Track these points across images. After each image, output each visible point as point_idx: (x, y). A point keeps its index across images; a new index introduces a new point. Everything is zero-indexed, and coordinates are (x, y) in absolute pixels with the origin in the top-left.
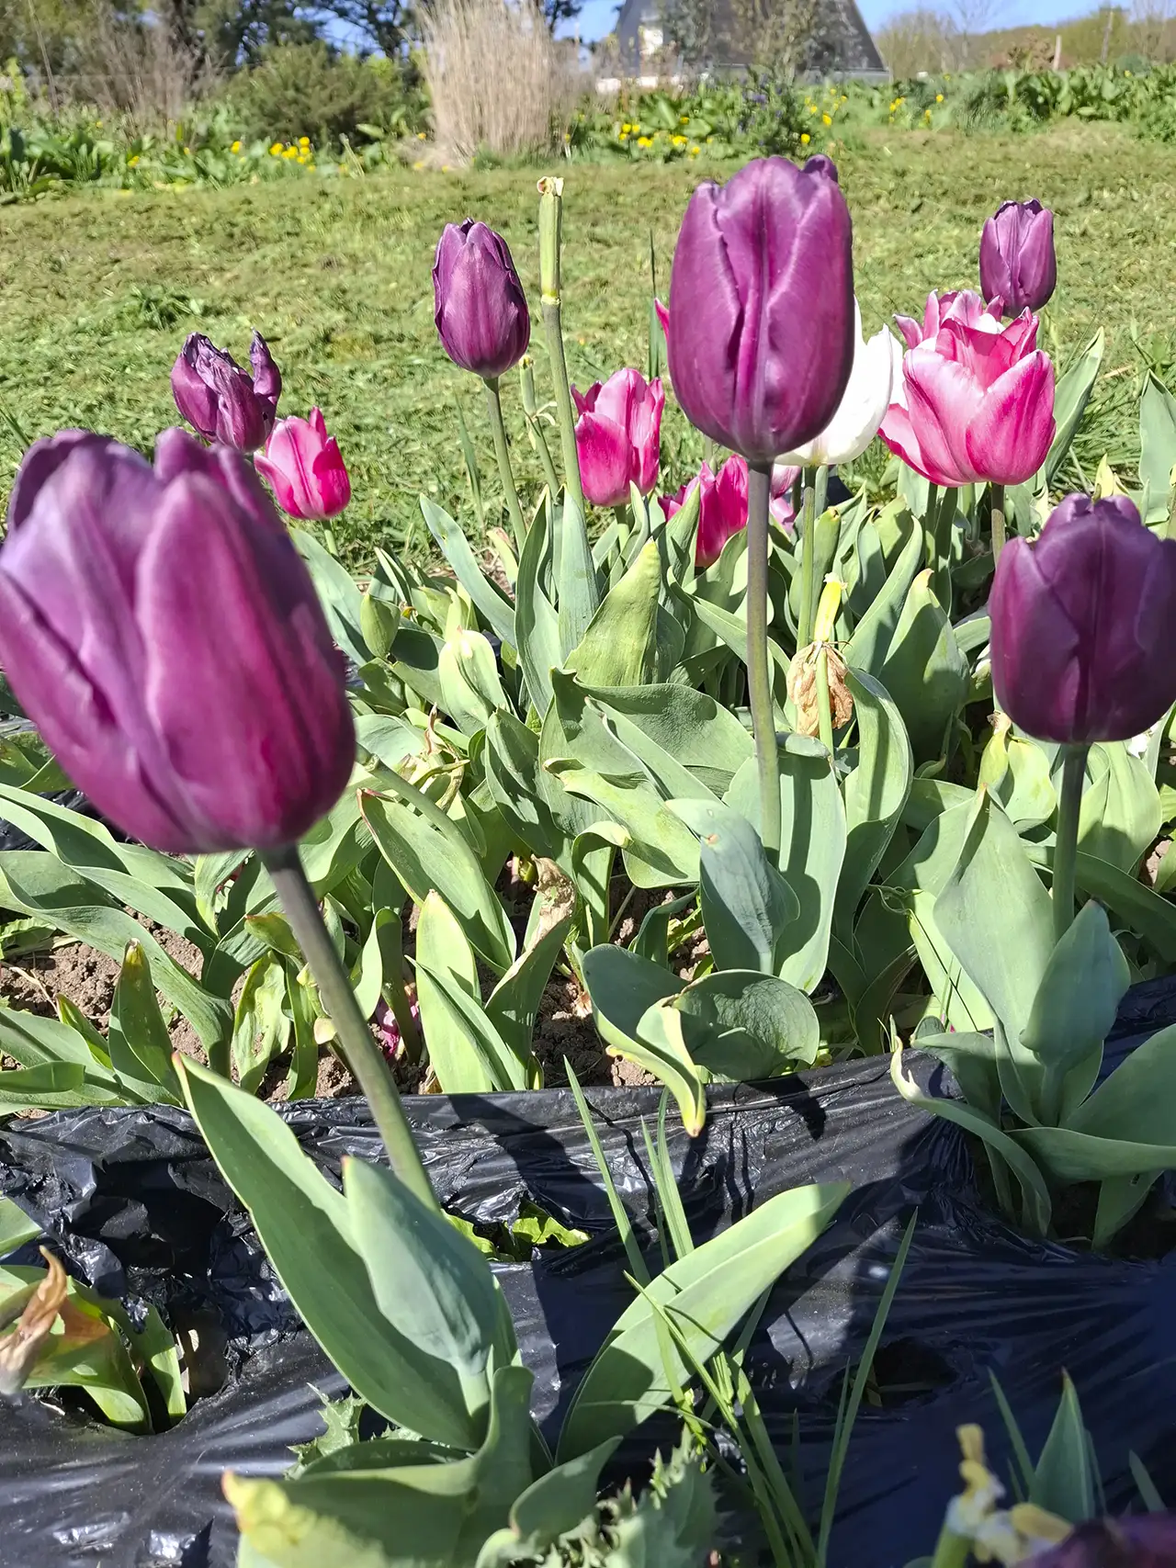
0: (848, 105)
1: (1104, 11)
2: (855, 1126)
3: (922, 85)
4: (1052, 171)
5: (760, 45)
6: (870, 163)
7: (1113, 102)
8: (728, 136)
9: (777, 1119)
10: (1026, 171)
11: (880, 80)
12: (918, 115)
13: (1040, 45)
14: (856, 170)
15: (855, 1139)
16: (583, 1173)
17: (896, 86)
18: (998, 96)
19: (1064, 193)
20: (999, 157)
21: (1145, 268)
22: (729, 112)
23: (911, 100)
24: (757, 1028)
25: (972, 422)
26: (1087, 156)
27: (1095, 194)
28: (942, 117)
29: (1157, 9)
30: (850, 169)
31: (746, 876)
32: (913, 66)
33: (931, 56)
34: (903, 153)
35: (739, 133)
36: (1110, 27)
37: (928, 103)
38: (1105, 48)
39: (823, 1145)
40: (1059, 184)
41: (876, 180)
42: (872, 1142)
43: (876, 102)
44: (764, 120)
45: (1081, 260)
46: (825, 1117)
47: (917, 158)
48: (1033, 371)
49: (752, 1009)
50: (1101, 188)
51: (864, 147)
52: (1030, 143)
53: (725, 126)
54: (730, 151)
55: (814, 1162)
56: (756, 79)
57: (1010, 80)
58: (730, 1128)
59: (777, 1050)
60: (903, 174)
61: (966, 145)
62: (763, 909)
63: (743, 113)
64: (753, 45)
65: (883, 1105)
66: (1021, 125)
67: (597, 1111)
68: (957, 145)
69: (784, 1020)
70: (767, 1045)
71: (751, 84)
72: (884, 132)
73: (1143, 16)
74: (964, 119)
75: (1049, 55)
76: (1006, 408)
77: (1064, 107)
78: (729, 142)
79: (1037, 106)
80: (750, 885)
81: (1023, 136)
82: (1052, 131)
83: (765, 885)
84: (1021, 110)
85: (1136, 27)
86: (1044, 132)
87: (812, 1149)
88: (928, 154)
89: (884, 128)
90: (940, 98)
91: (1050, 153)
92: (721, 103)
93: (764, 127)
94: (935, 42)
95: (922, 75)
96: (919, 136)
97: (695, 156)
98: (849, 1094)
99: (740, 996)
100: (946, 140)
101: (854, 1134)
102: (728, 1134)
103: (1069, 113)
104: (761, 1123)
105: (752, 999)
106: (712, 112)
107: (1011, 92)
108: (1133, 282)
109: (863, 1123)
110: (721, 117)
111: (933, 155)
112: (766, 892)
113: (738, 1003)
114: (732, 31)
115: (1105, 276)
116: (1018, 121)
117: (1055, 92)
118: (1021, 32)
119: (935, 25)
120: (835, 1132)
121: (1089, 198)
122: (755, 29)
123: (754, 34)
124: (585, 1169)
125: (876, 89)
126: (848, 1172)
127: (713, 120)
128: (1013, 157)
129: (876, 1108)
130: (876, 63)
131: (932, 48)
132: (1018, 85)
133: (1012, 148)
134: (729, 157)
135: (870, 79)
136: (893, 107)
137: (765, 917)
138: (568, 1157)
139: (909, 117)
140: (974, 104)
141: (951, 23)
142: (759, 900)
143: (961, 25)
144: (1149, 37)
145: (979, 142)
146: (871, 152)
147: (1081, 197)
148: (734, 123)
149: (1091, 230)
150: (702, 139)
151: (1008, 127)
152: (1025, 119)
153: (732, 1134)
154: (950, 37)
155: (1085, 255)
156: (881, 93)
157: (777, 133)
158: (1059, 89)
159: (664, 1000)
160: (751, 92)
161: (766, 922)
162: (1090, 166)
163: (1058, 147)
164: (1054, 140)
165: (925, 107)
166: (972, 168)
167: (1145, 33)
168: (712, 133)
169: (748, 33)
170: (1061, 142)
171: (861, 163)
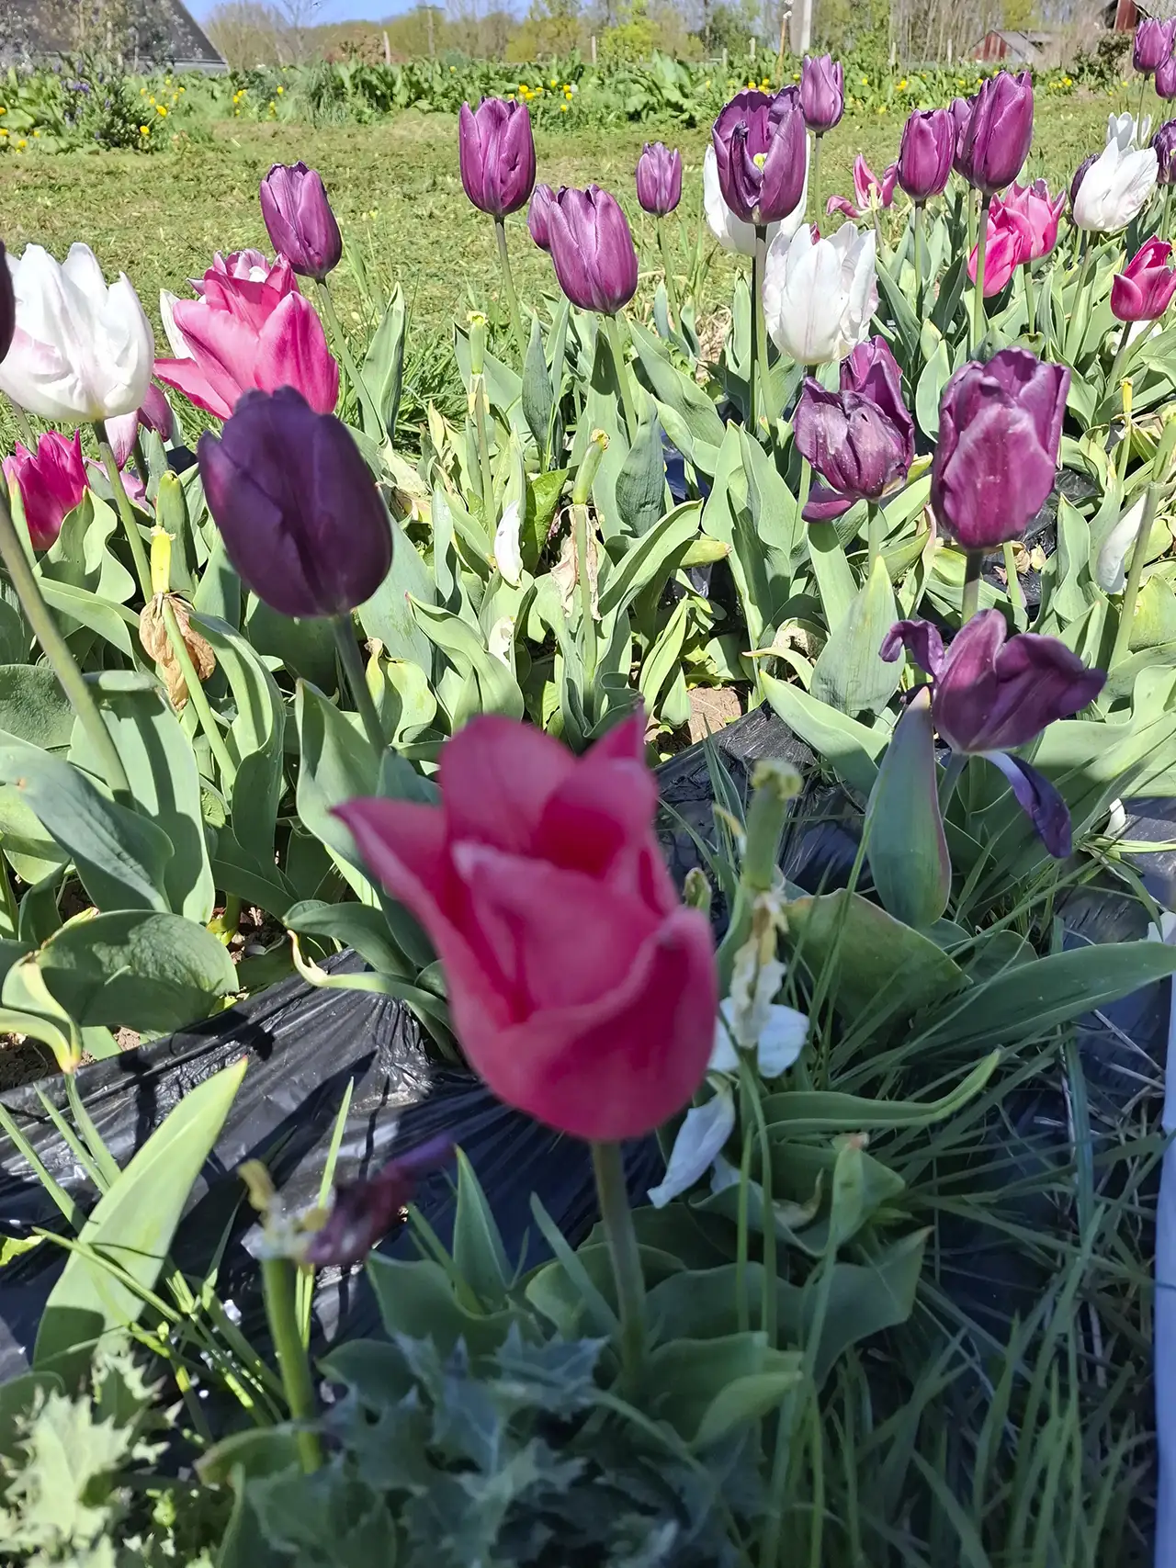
0: (188, 97)
1: (422, 8)
2: (302, 1037)
3: (258, 75)
4: (399, 159)
5: (75, 31)
6: (221, 156)
7: (445, 95)
8: (56, 129)
9: (226, 1057)
10: (375, 160)
11: (218, 71)
12: (263, 107)
13: (370, 41)
14: (203, 161)
15: (304, 1048)
16: (28, 1179)
17: (234, 76)
18: (336, 88)
19: (411, 180)
20: (348, 148)
21: (485, 243)
22: (51, 102)
23: (254, 92)
24: (162, 970)
25: (257, 367)
26: (429, 145)
27: (440, 179)
28: (287, 108)
29: (469, 9)
30: (197, 161)
31: (80, 815)
32: (249, 58)
33: (268, 49)
34: (253, 145)
35: (68, 125)
36: (431, 24)
37: (272, 96)
38: (432, 46)
39: (273, 1064)
40: (405, 170)
41: (227, 172)
42: (319, 1047)
43: (217, 94)
44: (93, 111)
45: (431, 240)
46: (273, 1039)
47: (268, 150)
48: (293, 311)
49: (148, 953)
50: (444, 175)
51: (211, 140)
52: (376, 134)
53: (50, 116)
54: (64, 145)
55: (267, 1083)
56: (71, 65)
57: (345, 73)
58: (177, 1081)
59: (200, 990)
60: (255, 165)
61: (316, 137)
62: (119, 849)
63: (68, 103)
64: (67, 31)
65: (325, 1010)
66: (365, 117)
67: (23, 1113)
68: (307, 137)
69: (194, 956)
70: (185, 985)
71: (67, 71)
72: (232, 124)
73: (459, 16)
74: (309, 109)
75: (381, 51)
76: (281, 350)
77: (401, 98)
78: (59, 134)
79: (378, 99)
80: (89, 824)
81: (370, 128)
82: (395, 123)
83: (108, 821)
84: (361, 102)
85: (455, 26)
86: (387, 123)
87: (265, 1071)
88: (279, 146)
89: (231, 120)
90: (280, 90)
91: (396, 144)
92: (39, 91)
93: (94, 118)
94: (269, 34)
95: (260, 67)
96: (267, 127)
97: (22, 149)
98: (292, 1011)
99: (126, 942)
100: (294, 132)
101: (300, 1045)
102: (176, 1088)
103: (408, 105)
104: (209, 1066)
105: (143, 943)
106: (30, 101)
107: (348, 84)
108: (477, 255)
109: (308, 1032)
110: (43, 107)
111: (283, 146)
112: (111, 828)
113: (127, 949)
114: (40, 15)
115: (452, 252)
116: (360, 113)
117: (391, 85)
118: (350, 27)
119: (264, 17)
120: (283, 1048)
121: (435, 183)
122: (65, 13)
123: (66, 19)
124: (28, 1175)
125: (214, 80)
126: (301, 1080)
127: (33, 109)
128: (362, 147)
129: (320, 1014)
130: (211, 55)
131: (267, 40)
132: (353, 77)
133: (360, 138)
134: (65, 151)
135: (207, 70)
136: (236, 99)
137: (125, 855)
138: (7, 1170)
139: (255, 109)
140: (316, 96)
141: (279, 15)
142: (107, 837)
143: (289, 19)
144: (468, 35)
145: (328, 133)
146: (221, 144)
147: (428, 182)
148: (59, 113)
149: (436, 212)
150: (28, 132)
151: (353, 118)
152: (369, 111)
153: (181, 1086)
154: (281, 29)
155: (433, 235)
156: (221, 84)
157: (111, 125)
158: (394, 83)
159: (22, 960)
160: (70, 81)
161: (132, 862)
162: (433, 154)
163: (402, 138)
164: (398, 132)
165: (268, 100)
166: (323, 159)
167: (464, 31)
168: (37, 124)
169: (57, 18)
170: (404, 133)
171: (210, 155)
